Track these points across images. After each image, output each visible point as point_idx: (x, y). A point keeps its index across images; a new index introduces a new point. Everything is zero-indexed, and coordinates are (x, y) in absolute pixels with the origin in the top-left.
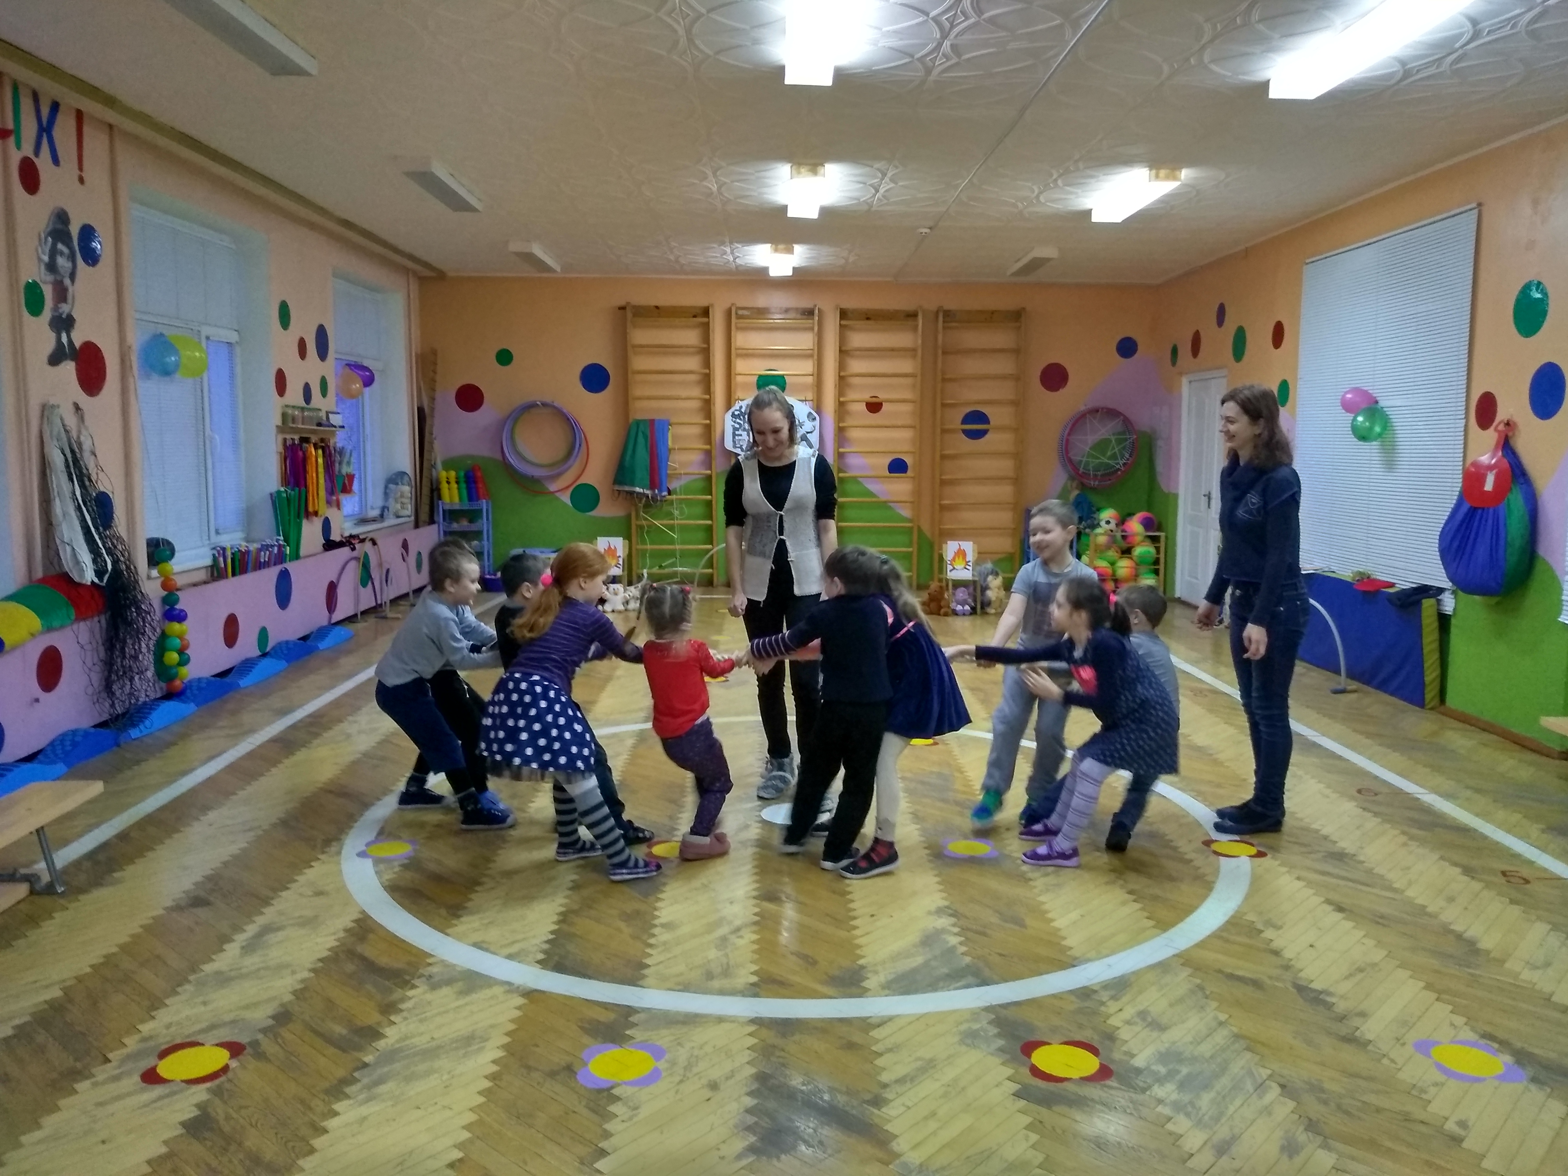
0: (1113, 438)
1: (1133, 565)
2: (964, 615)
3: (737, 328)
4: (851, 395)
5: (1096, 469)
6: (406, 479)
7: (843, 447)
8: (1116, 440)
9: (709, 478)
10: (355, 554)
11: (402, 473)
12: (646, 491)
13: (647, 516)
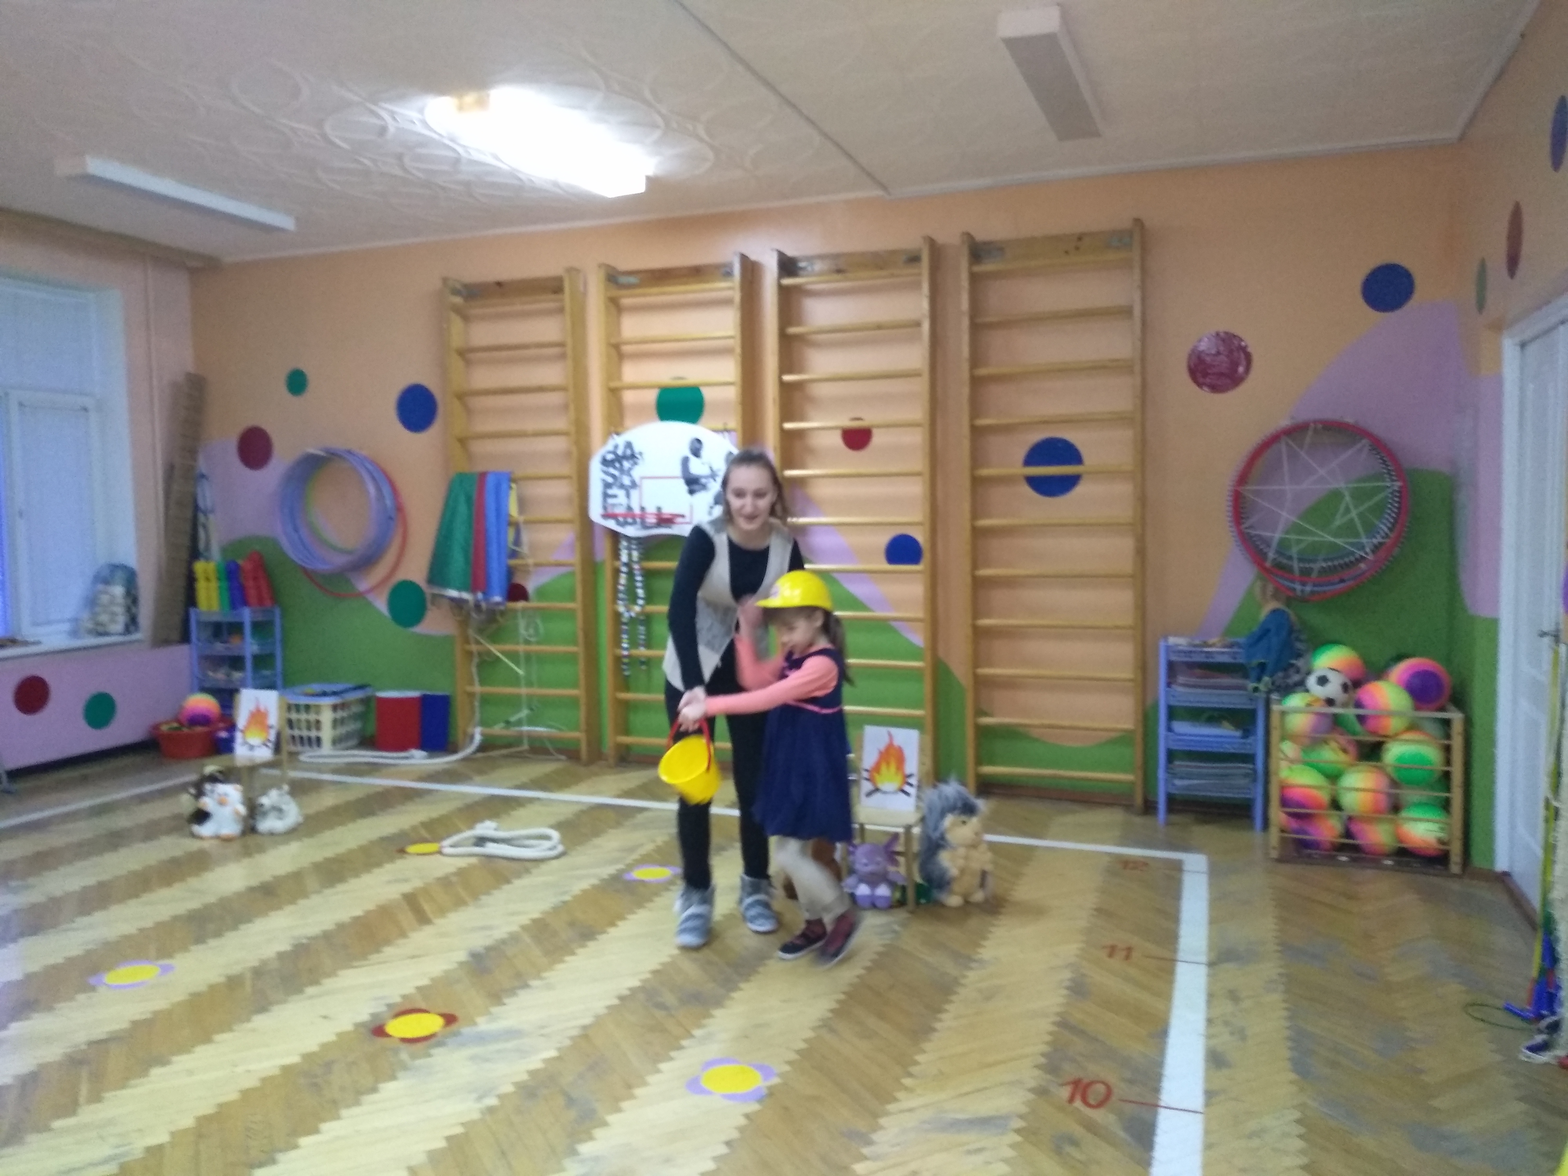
0: (1348, 489)
1: (1386, 784)
4: (816, 417)
5: (1307, 554)
8: (1355, 493)
11: (115, 568)
12: (466, 596)
13: (479, 638)
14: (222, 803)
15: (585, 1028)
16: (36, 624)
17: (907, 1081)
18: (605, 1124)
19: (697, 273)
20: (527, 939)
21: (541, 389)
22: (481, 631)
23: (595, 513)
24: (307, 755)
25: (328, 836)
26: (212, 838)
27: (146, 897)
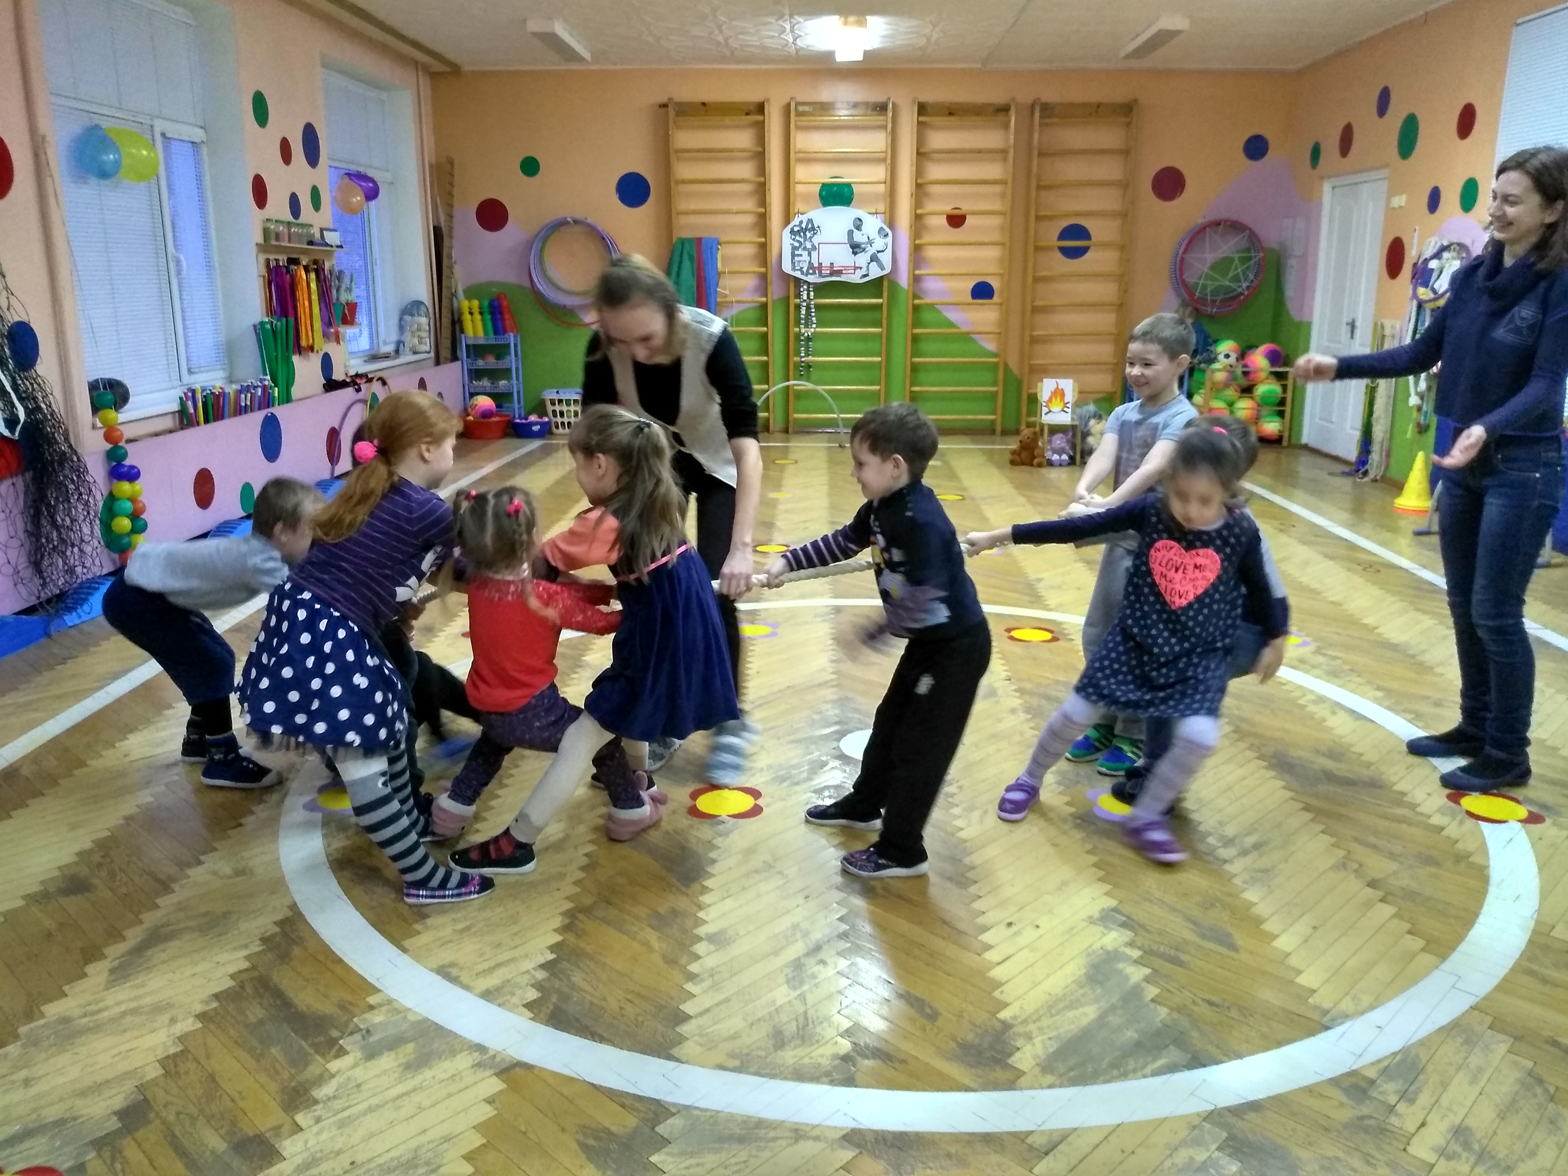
0: (1236, 256)
1: (1255, 406)
2: (1060, 465)
3: (798, 128)
4: (930, 206)
5: (1215, 291)
6: (423, 308)
7: (919, 268)
8: (1240, 258)
9: (764, 307)
10: (361, 395)
11: (419, 303)
23: (787, 266)
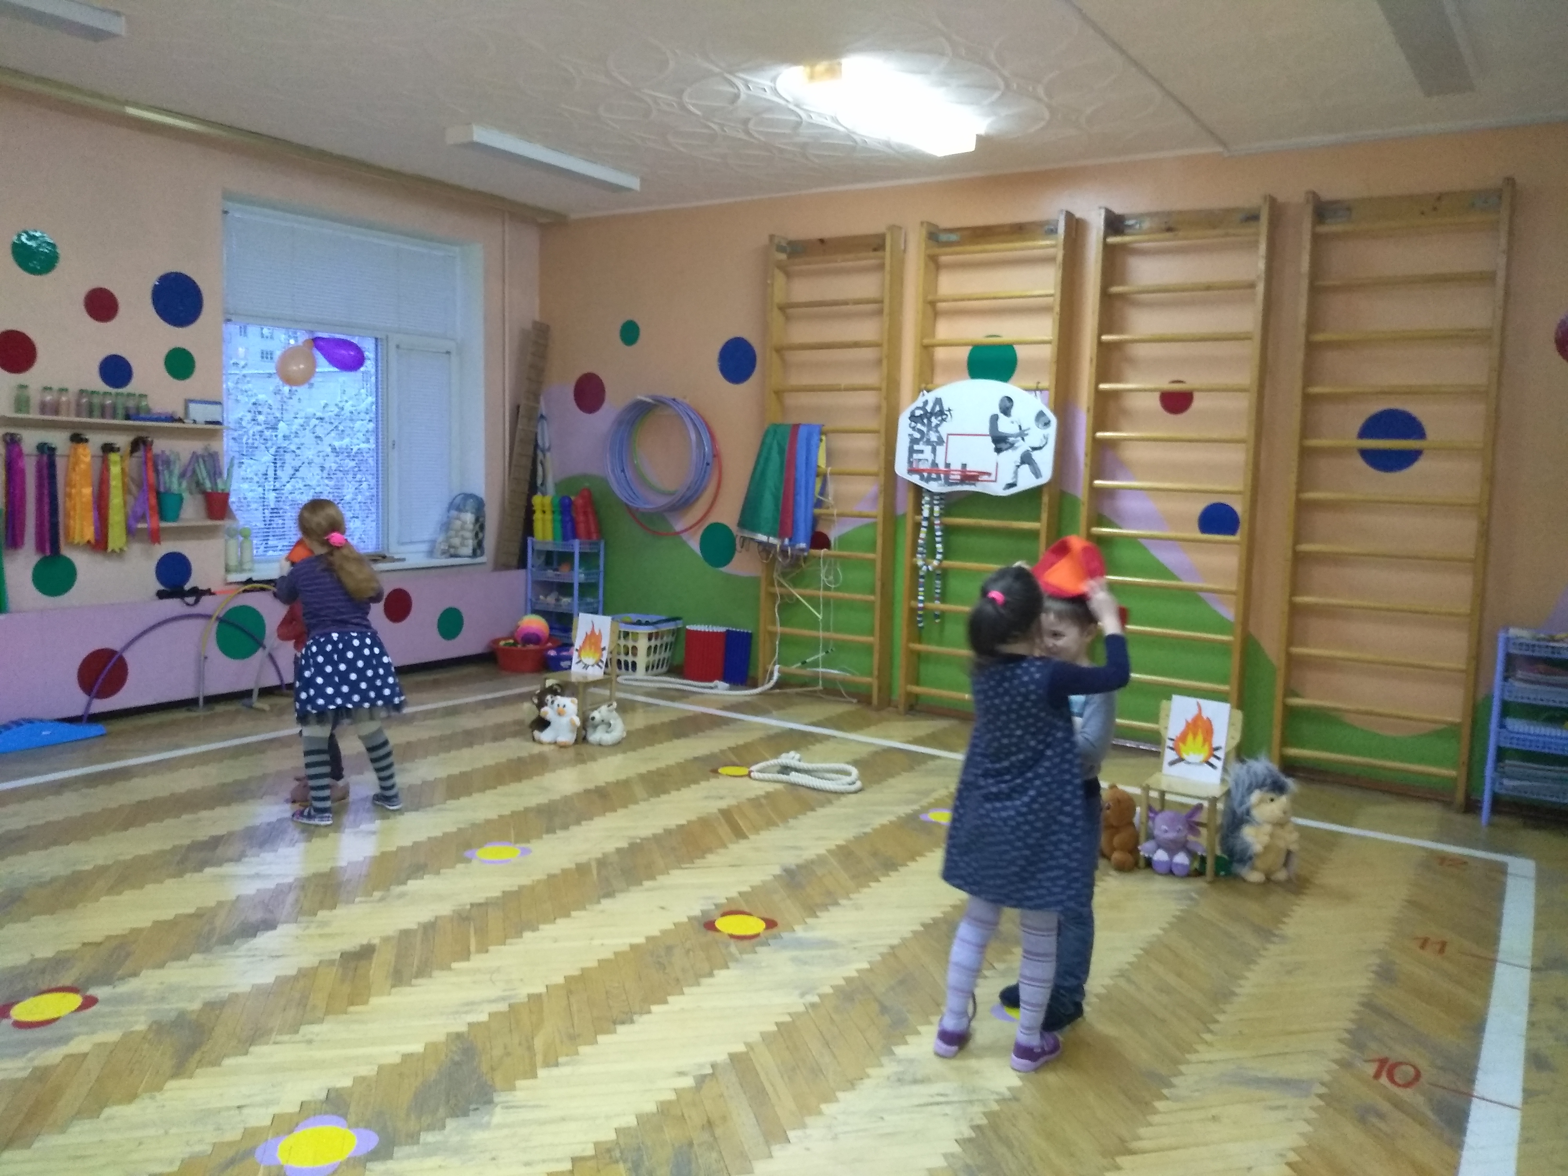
4: (1134, 378)
7: (1111, 478)
10: (198, 609)
11: (467, 496)
12: (773, 540)
13: (782, 581)
14: (560, 714)
15: (892, 947)
16: (403, 544)
17: (1208, 1037)
18: (918, 1033)
19: (1019, 231)
20: (833, 861)
21: (856, 345)
22: (784, 575)
23: (901, 468)
24: (624, 678)
25: (649, 751)
26: (550, 744)
27: (501, 789)
